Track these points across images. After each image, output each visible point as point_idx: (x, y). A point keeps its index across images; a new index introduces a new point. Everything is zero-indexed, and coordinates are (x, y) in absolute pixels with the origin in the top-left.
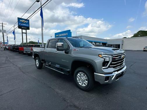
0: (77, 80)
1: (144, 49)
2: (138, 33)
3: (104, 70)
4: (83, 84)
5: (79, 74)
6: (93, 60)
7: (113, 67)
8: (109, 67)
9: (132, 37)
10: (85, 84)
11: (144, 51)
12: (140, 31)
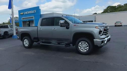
0: (79, 48)
1: (115, 24)
2: (107, 8)
3: (100, 37)
4: (84, 50)
5: (80, 44)
6: (92, 31)
7: (105, 35)
8: (103, 35)
9: (102, 13)
10: (86, 50)
11: (116, 26)
12: (109, 6)
